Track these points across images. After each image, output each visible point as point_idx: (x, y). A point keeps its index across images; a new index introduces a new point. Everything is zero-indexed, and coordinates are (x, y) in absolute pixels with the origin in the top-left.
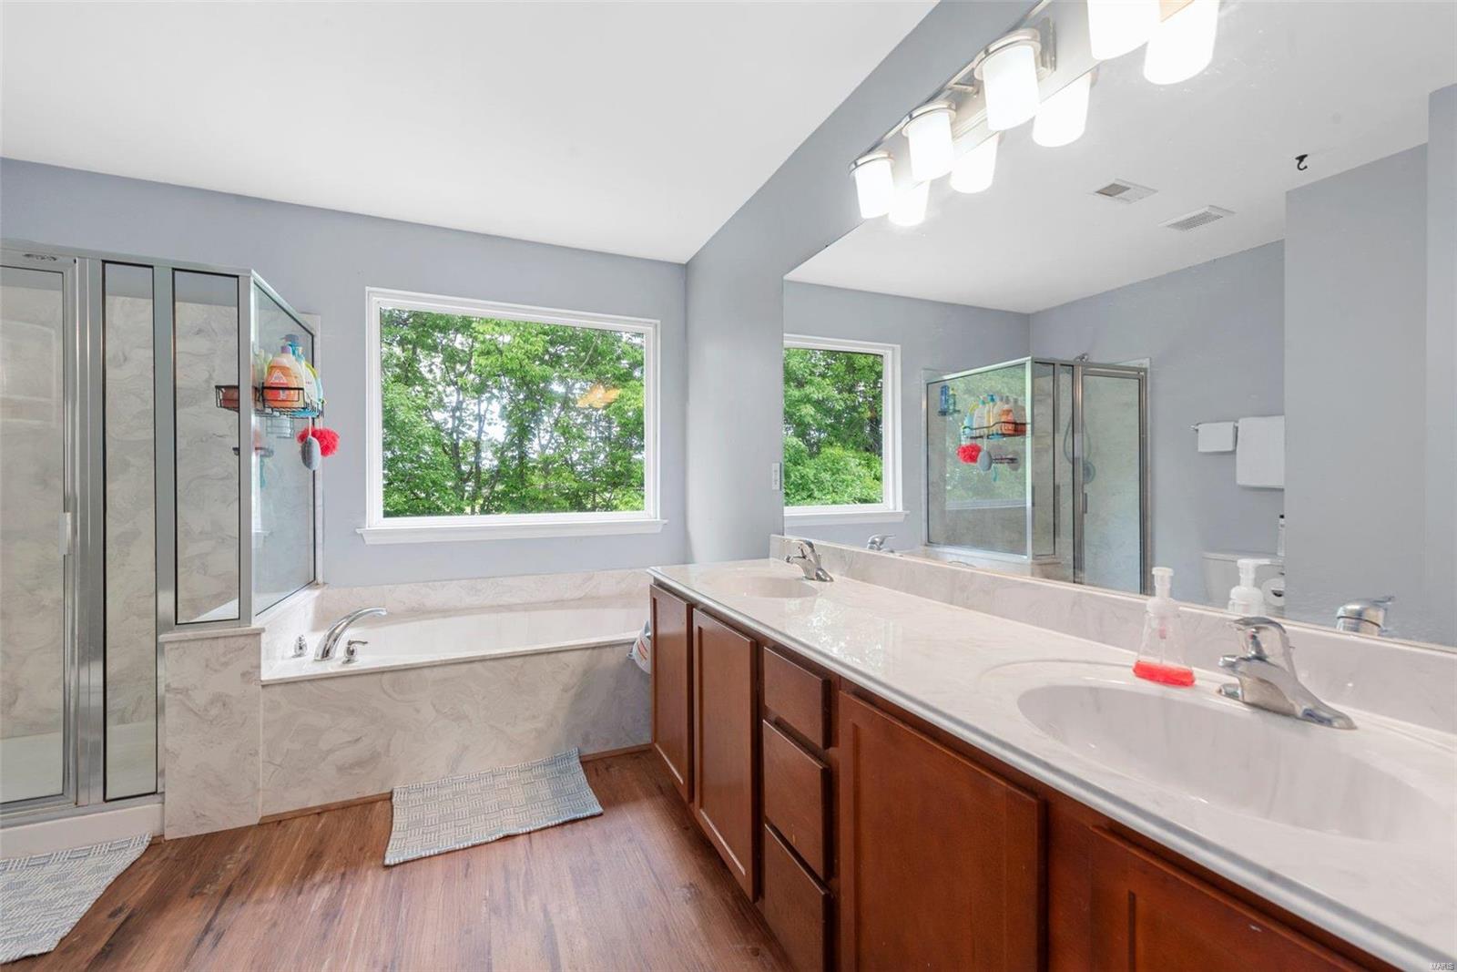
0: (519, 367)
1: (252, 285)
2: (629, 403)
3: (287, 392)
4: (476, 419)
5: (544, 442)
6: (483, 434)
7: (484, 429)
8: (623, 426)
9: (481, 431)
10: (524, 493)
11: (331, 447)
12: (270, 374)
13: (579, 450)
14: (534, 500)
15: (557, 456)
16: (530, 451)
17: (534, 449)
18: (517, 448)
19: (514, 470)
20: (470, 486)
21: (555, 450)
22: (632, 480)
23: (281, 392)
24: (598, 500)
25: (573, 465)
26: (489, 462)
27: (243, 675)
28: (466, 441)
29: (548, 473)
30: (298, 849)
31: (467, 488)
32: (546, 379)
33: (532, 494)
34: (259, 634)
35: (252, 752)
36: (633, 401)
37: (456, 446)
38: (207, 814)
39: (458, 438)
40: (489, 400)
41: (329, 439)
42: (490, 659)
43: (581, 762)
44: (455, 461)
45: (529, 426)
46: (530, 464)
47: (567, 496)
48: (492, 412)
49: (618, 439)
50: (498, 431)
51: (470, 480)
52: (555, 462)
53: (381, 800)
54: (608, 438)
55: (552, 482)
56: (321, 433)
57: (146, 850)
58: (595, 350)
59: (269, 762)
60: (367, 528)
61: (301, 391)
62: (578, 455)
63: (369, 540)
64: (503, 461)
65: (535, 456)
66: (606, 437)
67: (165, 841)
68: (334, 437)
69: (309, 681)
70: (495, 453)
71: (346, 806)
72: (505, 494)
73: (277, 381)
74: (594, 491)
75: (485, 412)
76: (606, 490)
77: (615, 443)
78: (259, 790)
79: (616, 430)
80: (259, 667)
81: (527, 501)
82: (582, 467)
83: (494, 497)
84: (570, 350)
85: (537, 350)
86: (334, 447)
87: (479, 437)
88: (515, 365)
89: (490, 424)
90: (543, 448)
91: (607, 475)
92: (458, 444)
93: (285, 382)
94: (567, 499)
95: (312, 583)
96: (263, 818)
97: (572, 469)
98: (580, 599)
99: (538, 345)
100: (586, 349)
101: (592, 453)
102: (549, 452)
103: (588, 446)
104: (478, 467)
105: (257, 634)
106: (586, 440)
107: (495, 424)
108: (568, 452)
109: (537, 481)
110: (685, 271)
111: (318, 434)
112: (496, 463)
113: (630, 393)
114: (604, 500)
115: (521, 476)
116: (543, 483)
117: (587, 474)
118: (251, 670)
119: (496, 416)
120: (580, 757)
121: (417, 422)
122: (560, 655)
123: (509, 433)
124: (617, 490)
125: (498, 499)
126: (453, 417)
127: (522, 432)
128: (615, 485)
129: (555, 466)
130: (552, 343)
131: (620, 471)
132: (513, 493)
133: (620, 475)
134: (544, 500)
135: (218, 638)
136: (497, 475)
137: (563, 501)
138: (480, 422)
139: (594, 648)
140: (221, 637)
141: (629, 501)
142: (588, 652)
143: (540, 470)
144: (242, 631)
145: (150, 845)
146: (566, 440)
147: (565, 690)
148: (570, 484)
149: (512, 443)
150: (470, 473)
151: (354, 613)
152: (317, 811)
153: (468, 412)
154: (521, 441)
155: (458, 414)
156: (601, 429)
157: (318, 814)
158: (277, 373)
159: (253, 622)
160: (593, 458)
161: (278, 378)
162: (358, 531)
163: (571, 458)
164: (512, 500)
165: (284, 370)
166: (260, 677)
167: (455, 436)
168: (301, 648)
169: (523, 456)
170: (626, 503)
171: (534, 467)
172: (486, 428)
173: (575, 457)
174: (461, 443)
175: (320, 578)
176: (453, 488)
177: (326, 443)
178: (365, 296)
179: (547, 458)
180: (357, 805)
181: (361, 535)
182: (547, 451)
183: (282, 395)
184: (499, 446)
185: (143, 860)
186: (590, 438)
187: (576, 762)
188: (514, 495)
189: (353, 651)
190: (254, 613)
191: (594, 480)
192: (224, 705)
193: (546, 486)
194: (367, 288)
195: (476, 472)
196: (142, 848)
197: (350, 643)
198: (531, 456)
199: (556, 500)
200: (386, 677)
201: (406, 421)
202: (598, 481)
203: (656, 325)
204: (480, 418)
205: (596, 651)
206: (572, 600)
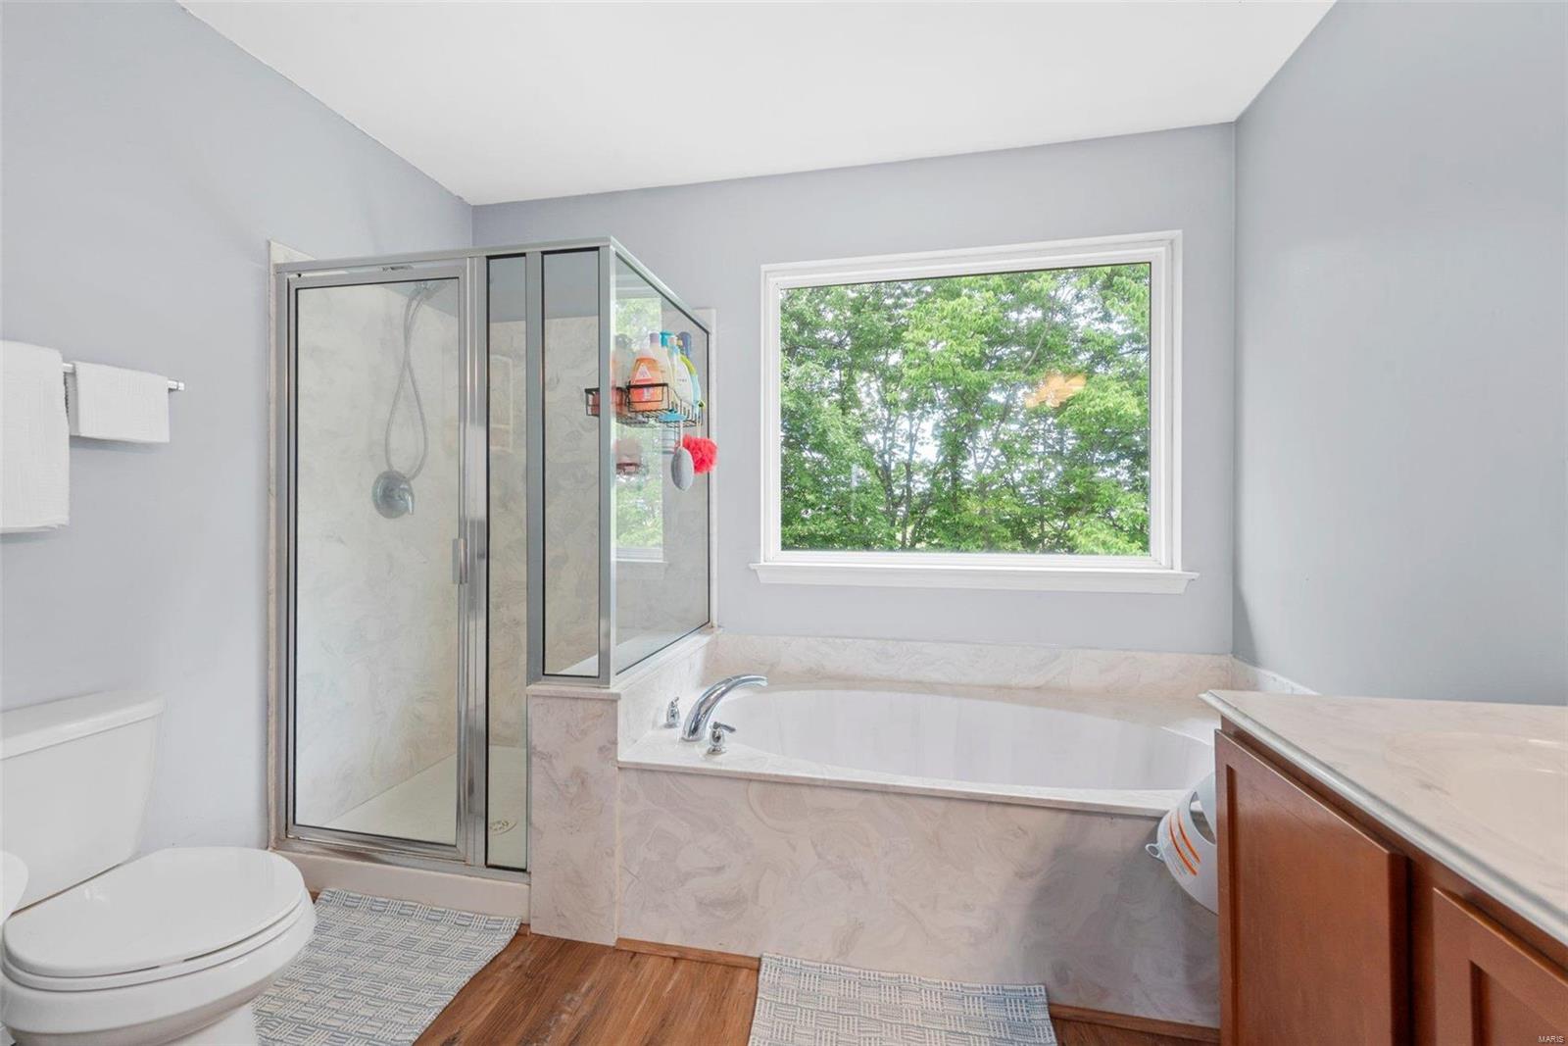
0: (951, 375)
1: (613, 259)
2: (1092, 403)
3: (651, 390)
4: (907, 438)
5: (980, 461)
6: (915, 455)
7: (916, 449)
8: (1081, 435)
9: (912, 452)
10: (957, 520)
11: (707, 460)
12: (636, 369)
13: (1023, 468)
14: (968, 527)
15: (995, 476)
16: (964, 471)
17: (969, 472)
18: (950, 468)
19: (947, 493)
20: (902, 510)
21: (993, 469)
22: (1096, 504)
23: (645, 390)
24: (1047, 528)
25: (1014, 488)
26: (921, 484)
27: (601, 749)
28: (898, 464)
29: (985, 497)
30: (637, 1023)
31: (898, 513)
32: (984, 387)
33: (966, 520)
34: (615, 701)
35: (609, 851)
36: (1098, 400)
37: (886, 468)
38: (567, 914)
39: (890, 460)
40: (920, 418)
41: (705, 451)
42: (895, 793)
43: (1053, 1018)
44: (886, 484)
45: (963, 442)
46: (965, 487)
47: (1006, 523)
48: (924, 431)
49: (1074, 453)
50: (929, 452)
51: (902, 505)
52: (992, 483)
53: (746, 968)
54: (1060, 453)
55: (990, 505)
56: (696, 444)
57: (512, 941)
58: (1045, 345)
59: (625, 868)
60: (762, 563)
61: (665, 388)
62: (1020, 475)
63: (763, 577)
64: (934, 483)
65: (969, 477)
66: (1057, 452)
67: (531, 933)
68: (712, 449)
69: (666, 772)
70: (926, 475)
71: (707, 960)
72: (937, 520)
73: (642, 378)
74: (1042, 519)
75: (917, 430)
76: (1056, 516)
77: (1067, 459)
78: (614, 903)
79: (1070, 443)
80: (615, 743)
81: (961, 528)
82: (1026, 488)
83: (925, 523)
84: (1012, 352)
85: (973, 351)
86: (711, 461)
87: (910, 459)
88: (948, 374)
89: (922, 444)
90: (980, 467)
91: (1059, 498)
92: (890, 466)
93: (650, 377)
94: (1007, 526)
95: (705, 625)
96: (620, 940)
97: (1014, 491)
98: (1038, 689)
99: (975, 346)
100: (1031, 346)
101: (1040, 473)
102: (986, 471)
103: (1034, 465)
104: (909, 490)
105: (614, 700)
106: (1031, 456)
107: (928, 444)
108: (1010, 471)
109: (973, 506)
110: (1236, 131)
111: (692, 445)
112: (928, 486)
113: (1093, 390)
114: (1055, 529)
115: (954, 499)
116: (979, 508)
117: (1032, 496)
118: (609, 745)
119: (928, 434)
120: (1050, 1005)
121: (847, 444)
122: (1011, 811)
123: (940, 453)
124: (1074, 517)
125: (930, 525)
126: (885, 438)
127: (955, 449)
128: (1069, 511)
129: (994, 487)
130: (990, 344)
131: (1077, 493)
132: (945, 519)
133: (1079, 497)
134: (981, 528)
135: (578, 698)
136: (928, 500)
137: (1004, 530)
138: (911, 442)
139: (1074, 812)
140: (581, 699)
141: (1092, 533)
142: (1064, 816)
143: (977, 492)
144: (599, 694)
145: (517, 934)
146: (1009, 459)
147: (1020, 875)
148: (1010, 508)
149: (945, 464)
150: (902, 497)
151: (735, 678)
152: (675, 954)
153: (902, 433)
154: (954, 460)
155: (890, 435)
156: (1050, 442)
157: (675, 959)
158: (643, 368)
159: (612, 684)
160: (1042, 477)
161: (644, 375)
162: (752, 566)
163: (1012, 479)
164: (944, 527)
165: (652, 363)
166: (616, 756)
167: (886, 457)
168: (673, 716)
169: (956, 477)
170: (1087, 534)
171: (969, 490)
172: (917, 448)
173: (1018, 476)
174: (893, 466)
175: (715, 621)
176: (883, 513)
177: (700, 456)
178: (760, 276)
179: (984, 478)
180: (719, 964)
181: (755, 571)
182: (984, 471)
183: (647, 394)
184: (931, 468)
185: (504, 957)
186: (1037, 453)
187: (1042, 1016)
188: (947, 522)
189: (719, 738)
190: (613, 672)
191: (1042, 505)
192: (583, 783)
193: (983, 511)
194: (764, 267)
195: (907, 497)
196: (508, 937)
197: (716, 726)
198: (966, 477)
199: (995, 528)
200: (754, 786)
201: (836, 442)
202: (1047, 506)
203: (1172, 242)
204: (912, 438)
205: (1078, 818)
206: (1026, 689)
